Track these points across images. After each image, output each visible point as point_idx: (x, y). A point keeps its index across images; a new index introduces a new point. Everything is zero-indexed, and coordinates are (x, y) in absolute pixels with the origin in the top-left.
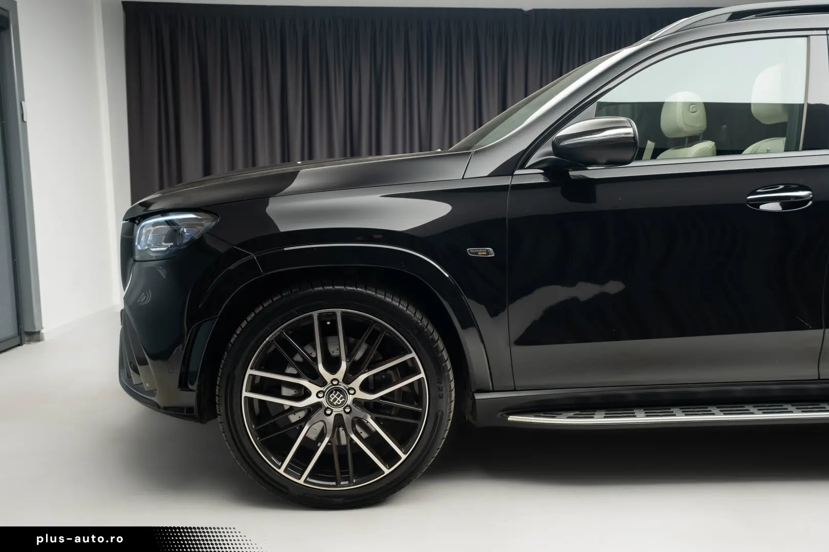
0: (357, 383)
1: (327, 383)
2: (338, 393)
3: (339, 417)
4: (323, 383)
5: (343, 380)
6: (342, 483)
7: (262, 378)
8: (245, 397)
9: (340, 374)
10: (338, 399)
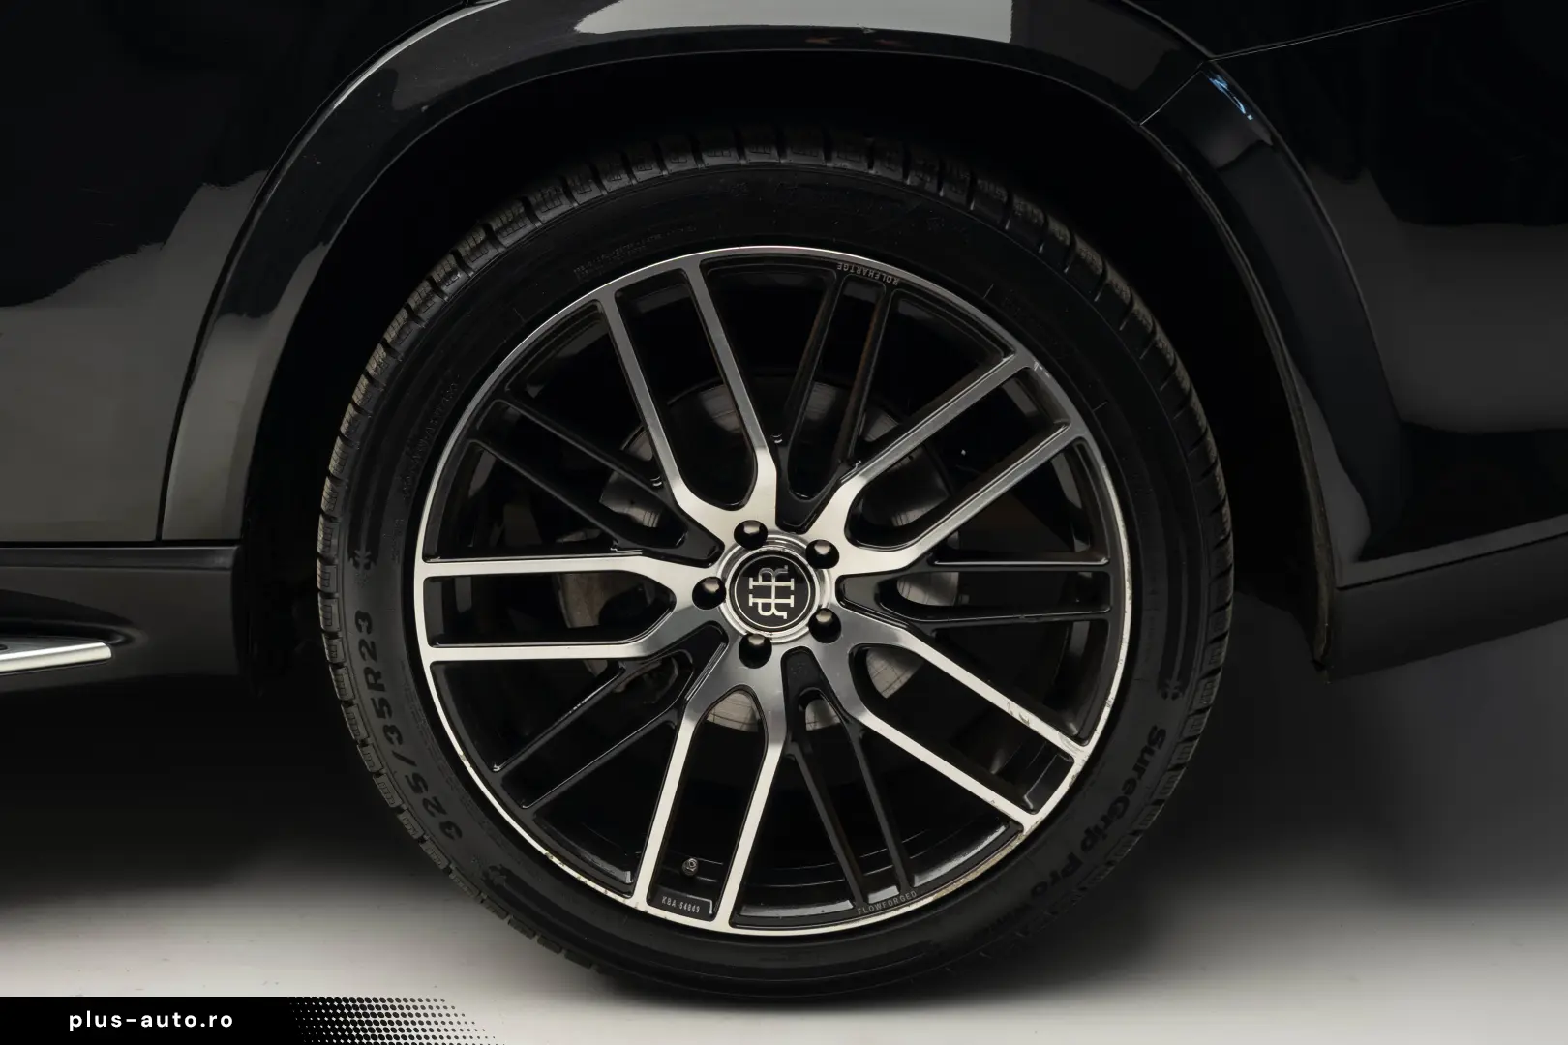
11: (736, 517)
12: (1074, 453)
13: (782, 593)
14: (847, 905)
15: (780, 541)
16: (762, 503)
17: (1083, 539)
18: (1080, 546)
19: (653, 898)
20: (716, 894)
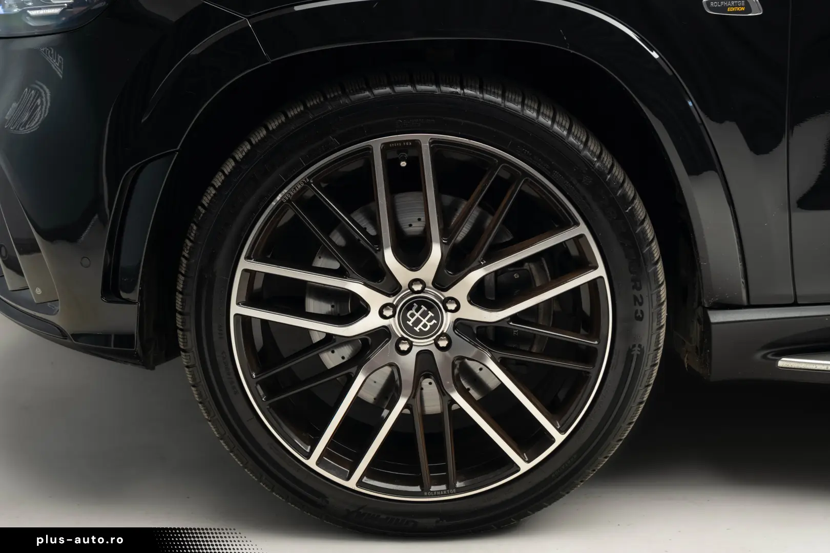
0: (462, 289)
1: (401, 287)
2: (424, 308)
3: (425, 357)
4: (393, 288)
5: (433, 283)
6: (433, 488)
7: (268, 276)
8: (236, 315)
9: (428, 271)
10: (424, 321)
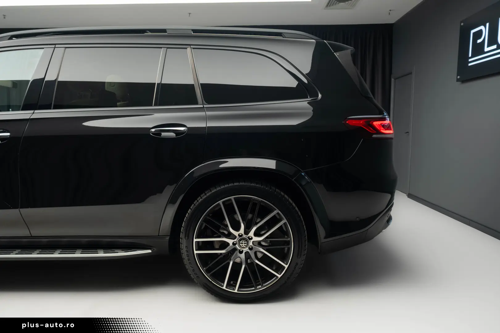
11: (238, 233)
12: (285, 224)
13: (245, 243)
14: (254, 288)
15: (244, 236)
16: (242, 231)
17: (286, 235)
18: (286, 237)
19: (226, 287)
20: (235, 286)
